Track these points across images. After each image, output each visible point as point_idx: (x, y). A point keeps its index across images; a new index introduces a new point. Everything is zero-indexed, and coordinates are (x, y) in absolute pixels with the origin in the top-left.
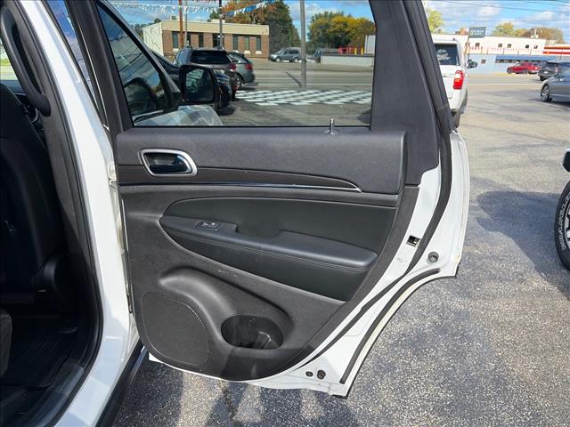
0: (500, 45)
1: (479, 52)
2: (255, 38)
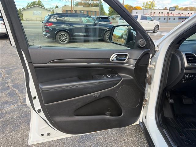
0: (179, 13)
1: (172, 16)
2: (94, 12)
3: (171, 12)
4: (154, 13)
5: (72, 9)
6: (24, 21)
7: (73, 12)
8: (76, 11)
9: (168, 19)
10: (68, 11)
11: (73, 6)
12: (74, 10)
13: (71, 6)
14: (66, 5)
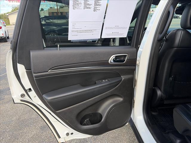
5: (58, 11)
6: (11, 25)
7: (60, 14)
8: (62, 13)
10: (54, 13)
11: (58, 8)
12: (60, 12)
13: (57, 8)
14: (51, 8)
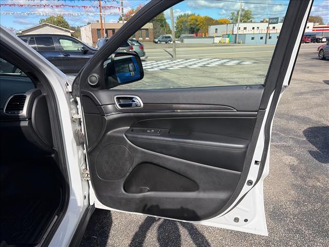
1: (275, 32)
3: (274, 25)
4: (245, 28)
9: (268, 37)
